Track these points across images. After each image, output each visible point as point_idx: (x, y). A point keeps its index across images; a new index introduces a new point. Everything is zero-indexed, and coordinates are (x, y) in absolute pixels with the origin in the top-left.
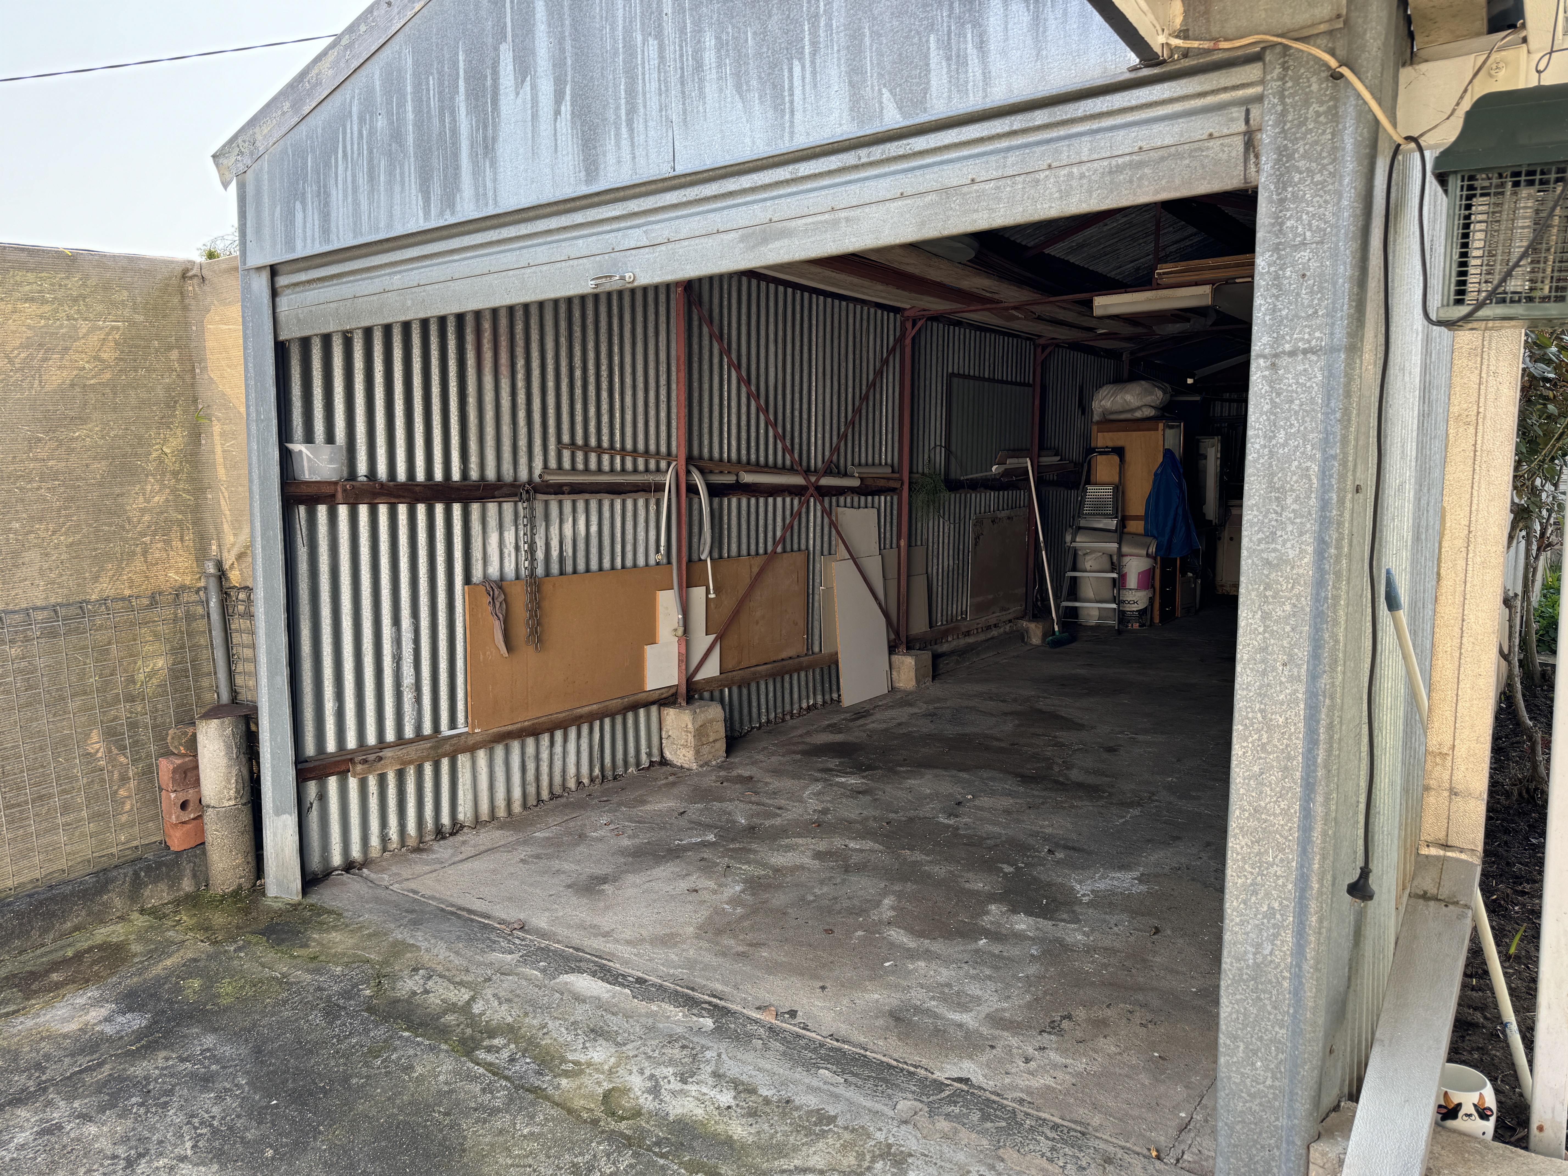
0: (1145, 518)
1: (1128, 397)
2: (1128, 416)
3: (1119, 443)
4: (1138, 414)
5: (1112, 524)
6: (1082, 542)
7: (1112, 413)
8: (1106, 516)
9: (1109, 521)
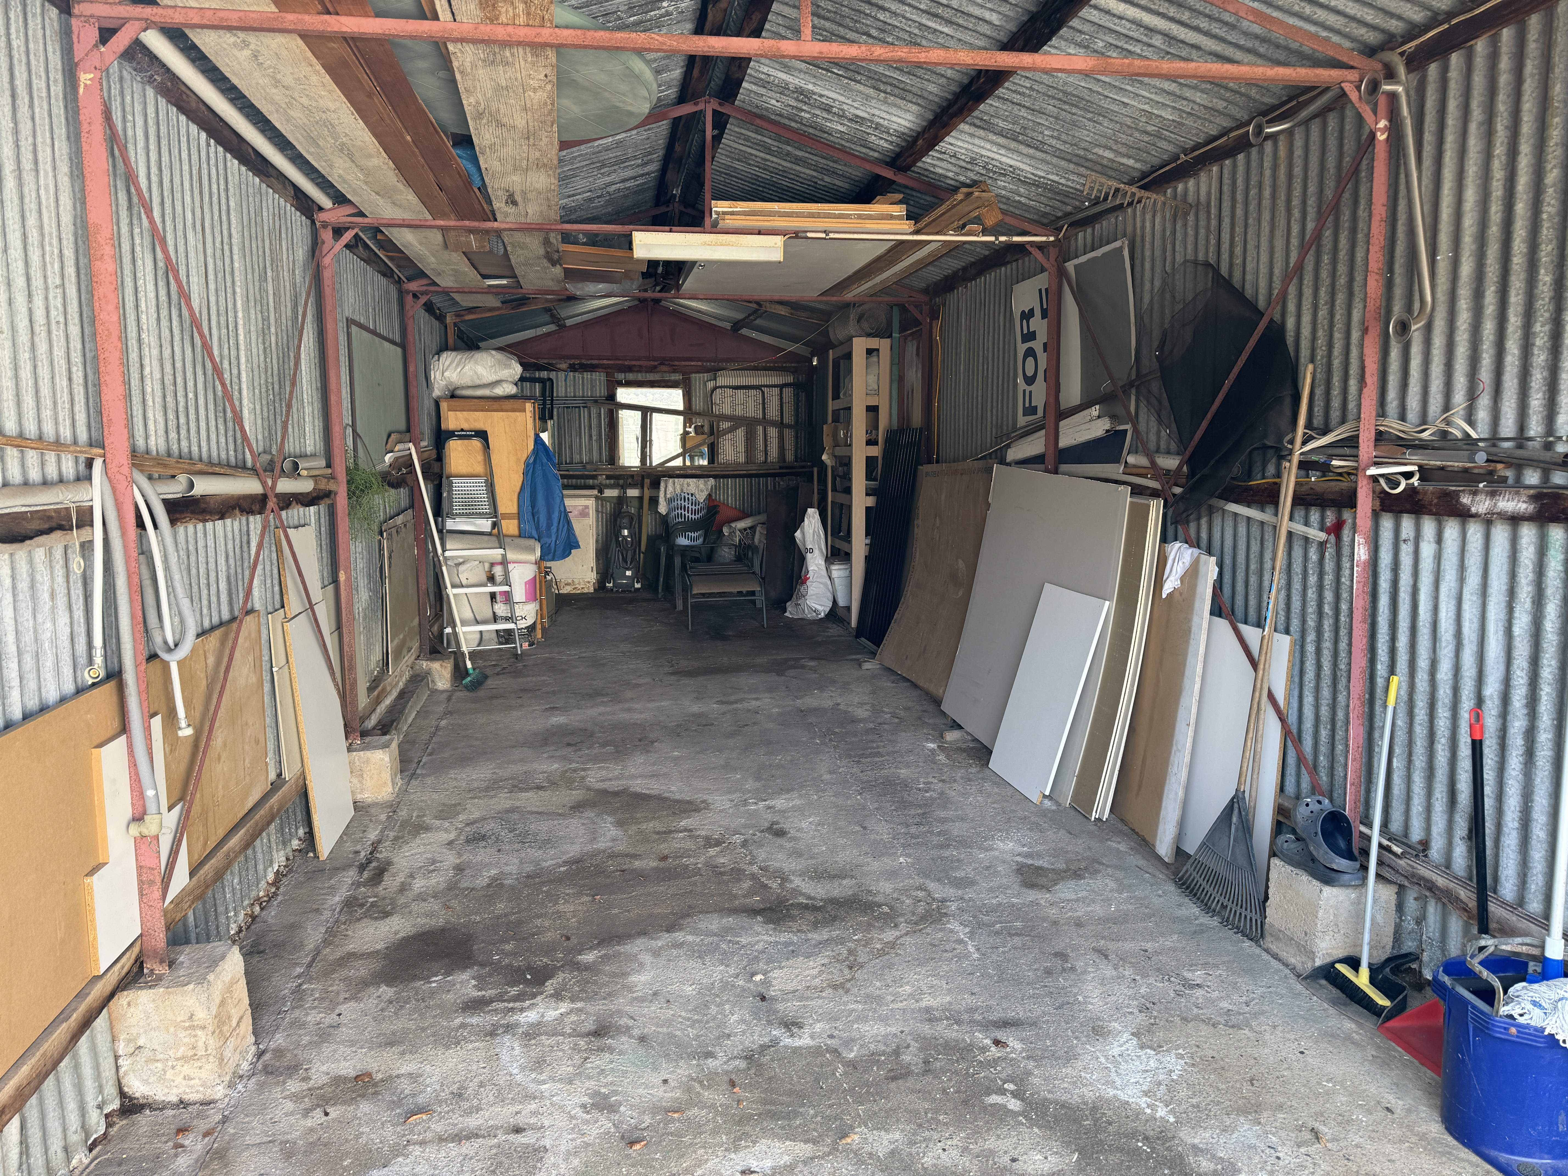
0: (520, 516)
1: (480, 369)
2: (486, 392)
3: (480, 426)
4: (499, 391)
5: (485, 525)
6: (454, 551)
7: (463, 388)
8: (481, 515)
9: (484, 521)
